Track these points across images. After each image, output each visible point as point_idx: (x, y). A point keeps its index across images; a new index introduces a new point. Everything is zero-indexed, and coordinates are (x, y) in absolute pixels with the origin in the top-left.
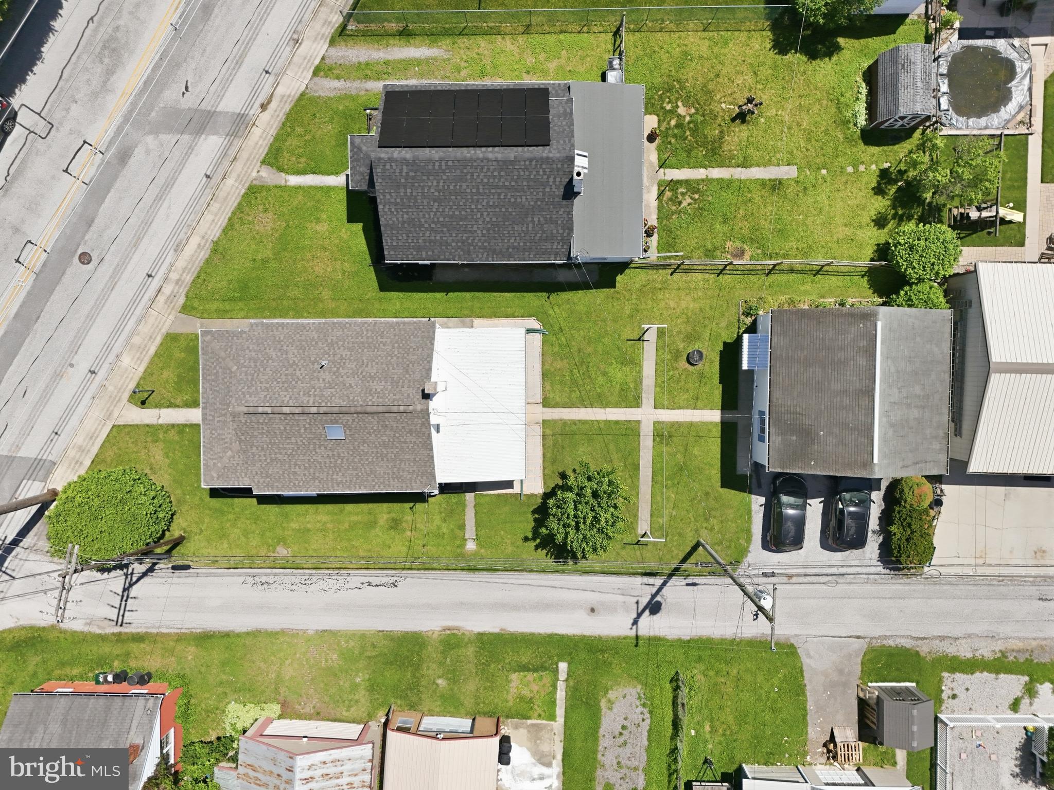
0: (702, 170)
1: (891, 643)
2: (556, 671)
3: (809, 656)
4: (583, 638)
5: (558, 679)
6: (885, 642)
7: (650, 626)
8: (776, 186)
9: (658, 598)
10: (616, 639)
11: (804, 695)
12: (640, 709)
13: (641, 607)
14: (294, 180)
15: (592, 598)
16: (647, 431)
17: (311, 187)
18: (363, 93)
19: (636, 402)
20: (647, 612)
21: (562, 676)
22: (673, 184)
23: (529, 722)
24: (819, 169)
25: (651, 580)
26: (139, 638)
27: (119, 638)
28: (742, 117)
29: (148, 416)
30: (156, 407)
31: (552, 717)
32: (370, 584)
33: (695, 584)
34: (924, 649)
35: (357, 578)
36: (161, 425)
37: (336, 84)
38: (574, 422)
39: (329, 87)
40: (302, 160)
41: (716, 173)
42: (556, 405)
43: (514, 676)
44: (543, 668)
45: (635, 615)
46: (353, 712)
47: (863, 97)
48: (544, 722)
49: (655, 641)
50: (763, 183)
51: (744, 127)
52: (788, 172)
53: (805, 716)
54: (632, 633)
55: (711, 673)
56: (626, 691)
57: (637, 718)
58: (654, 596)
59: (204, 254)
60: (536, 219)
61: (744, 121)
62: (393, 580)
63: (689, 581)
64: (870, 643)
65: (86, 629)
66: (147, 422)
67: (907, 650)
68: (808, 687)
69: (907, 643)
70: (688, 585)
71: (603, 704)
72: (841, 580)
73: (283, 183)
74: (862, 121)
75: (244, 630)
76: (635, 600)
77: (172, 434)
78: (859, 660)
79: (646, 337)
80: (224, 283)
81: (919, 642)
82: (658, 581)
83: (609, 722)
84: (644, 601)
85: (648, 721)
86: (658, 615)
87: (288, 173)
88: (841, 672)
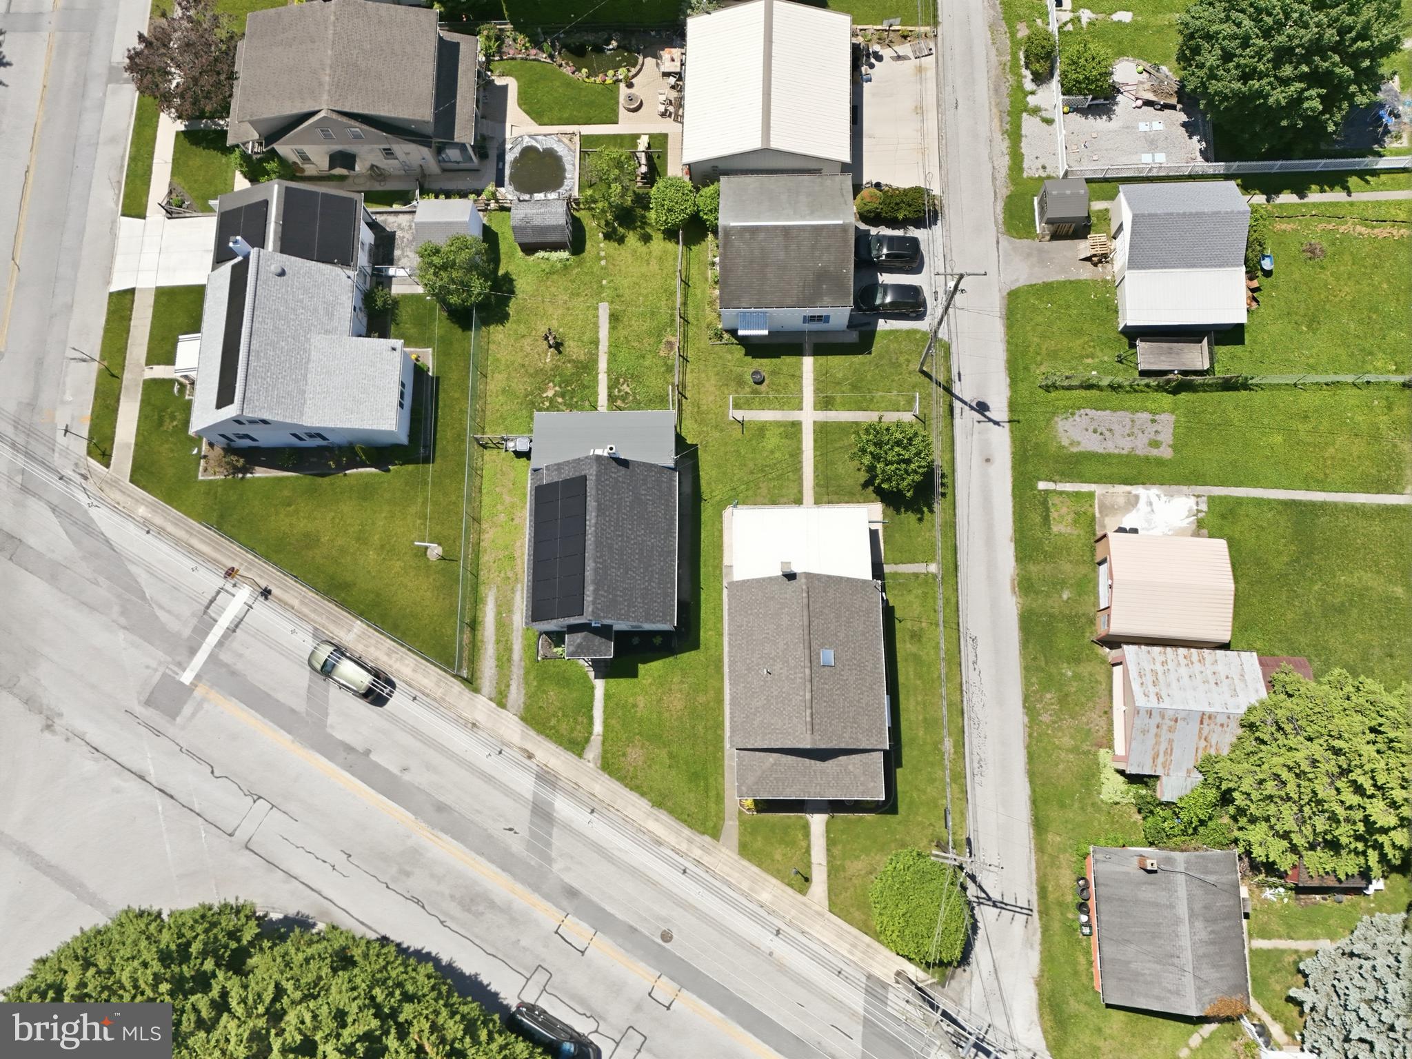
0: (600, 376)
1: (1001, 217)
2: (1047, 492)
3: (1017, 280)
4: (1014, 468)
5: (1055, 491)
6: (1000, 222)
7: (999, 410)
8: (614, 318)
9: (974, 404)
10: (1014, 439)
11: (1052, 283)
12: (1076, 417)
13: (982, 418)
14: (598, 728)
15: (976, 460)
16: (823, 416)
17: (604, 712)
18: (523, 664)
19: (797, 425)
20: (987, 413)
21: (1050, 486)
22: (611, 398)
23: (1097, 515)
24: (602, 286)
25: (957, 411)
26: (1043, 893)
27: (1044, 913)
28: (558, 346)
29: (819, 875)
30: (810, 867)
31: (1091, 495)
32: (974, 663)
33: (959, 374)
34: (1005, 192)
35: (969, 674)
36: (829, 862)
37: (513, 688)
38: (816, 477)
39: (516, 694)
40: (580, 719)
41: (603, 365)
42: (801, 492)
43: (1055, 529)
44: (1044, 503)
45: (991, 424)
46: (1101, 678)
47: (546, 254)
48: (1096, 501)
49: (1013, 406)
50: (613, 328)
51: (566, 344)
52: (604, 311)
53: (1071, 282)
54: (1007, 425)
55: (1039, 358)
56: (1061, 430)
57: (1085, 419)
58: (972, 408)
59: (664, 816)
60: (643, 492)
61: (562, 344)
62: (970, 641)
63: (955, 378)
64: (1002, 233)
65: (1038, 948)
66: (825, 876)
67: (1006, 205)
68: (1045, 280)
69: (1000, 205)
70: (960, 380)
71: (1074, 450)
72: (948, 257)
73: (600, 738)
74: (564, 255)
75: (1028, 785)
76: (976, 424)
77: (836, 851)
78: (1018, 241)
79: (740, 419)
80: (692, 795)
81: (999, 196)
82: (957, 405)
83: (1091, 444)
84: (978, 416)
85: (1088, 411)
86: (989, 404)
87: (591, 733)
88: (1029, 255)
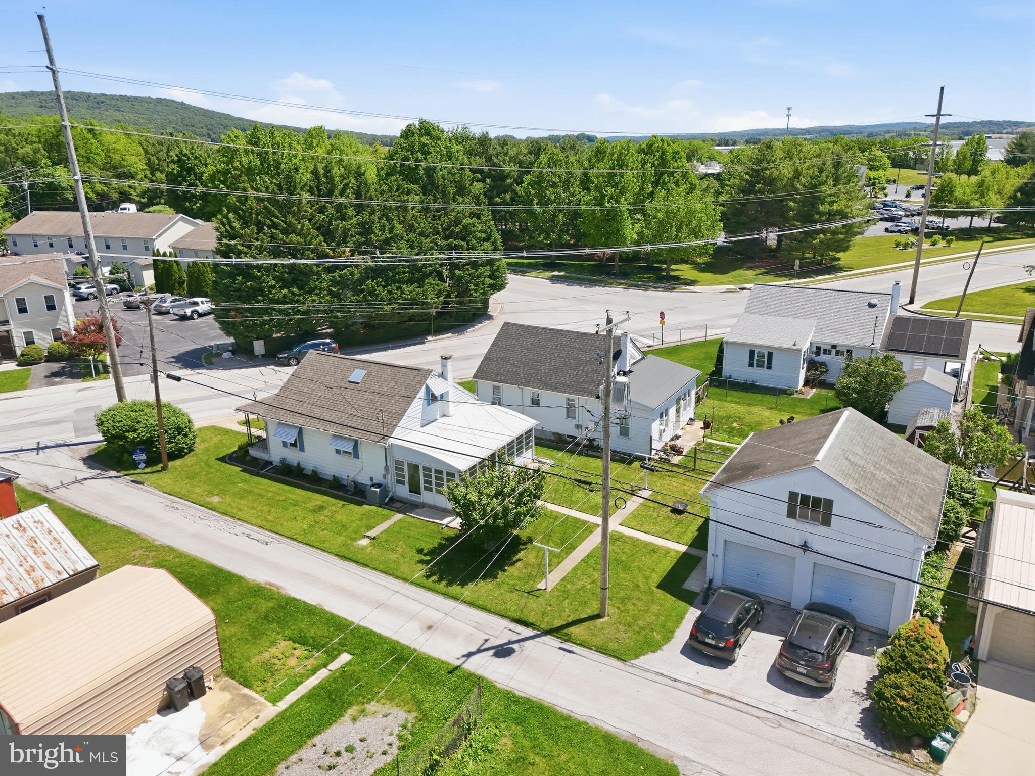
2: (332, 658)
5: (325, 666)
7: (483, 664)
9: (515, 646)
13: (487, 645)
20: (492, 652)
21: (335, 666)
23: (246, 691)
25: (519, 628)
31: (274, 701)
32: (248, 536)
33: (568, 651)
43: (283, 643)
45: (473, 649)
48: (262, 700)
56: (394, 711)
58: (511, 642)
62: (270, 540)
71: (352, 711)
72: (787, 724)
76: (486, 637)
82: (526, 632)
84: (496, 642)
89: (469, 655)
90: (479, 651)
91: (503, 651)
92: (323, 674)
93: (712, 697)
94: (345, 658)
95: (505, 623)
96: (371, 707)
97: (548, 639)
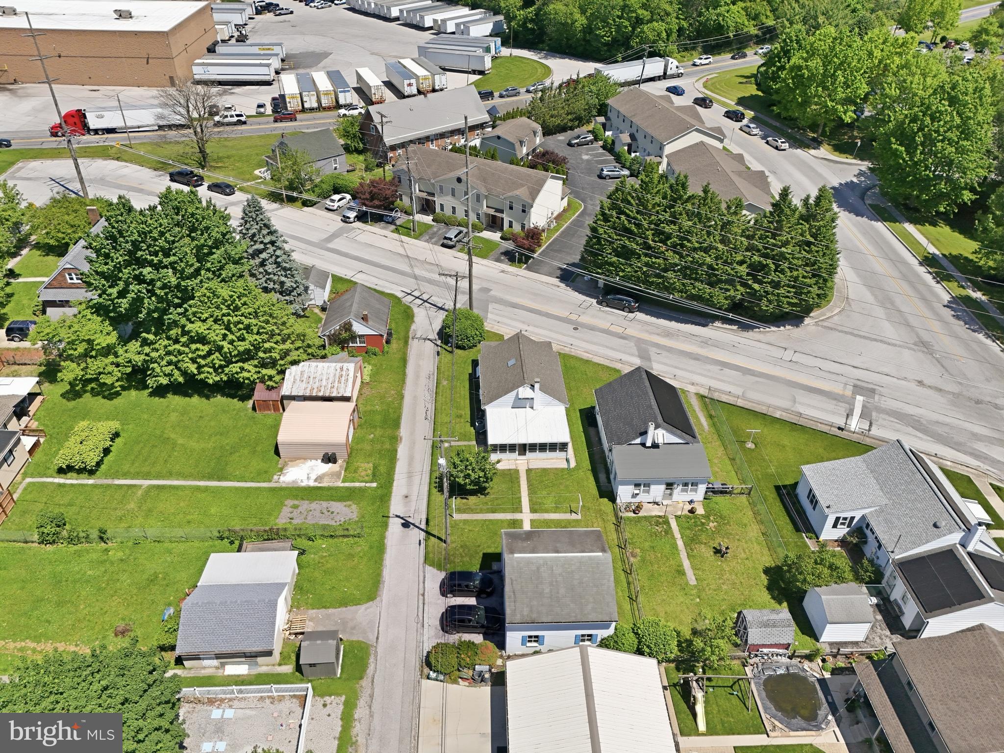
0: (679, 536)
1: (372, 660)
2: (372, 482)
3: (366, 609)
4: (391, 493)
5: (366, 483)
6: (372, 656)
7: (395, 525)
8: (681, 573)
9: (412, 527)
10: (388, 507)
11: (339, 607)
12: (343, 520)
13: (406, 519)
16: (517, 516)
19: (533, 510)
20: (403, 522)
21: (368, 485)
22: (667, 522)
23: (343, 471)
24: (699, 597)
25: (424, 522)
31: (344, 481)
32: (427, 410)
33: (420, 544)
34: (365, 683)
35: (431, 407)
38: (519, 482)
41: (680, 543)
42: (528, 475)
43: (371, 465)
44: (374, 475)
45: (402, 516)
48: (342, 478)
49: (385, 526)
50: (681, 565)
51: (712, 553)
52: (691, 579)
53: (325, 607)
54: (391, 515)
55: (361, 554)
56: (355, 513)
57: (337, 518)
58: (413, 524)
64: (372, 646)
65: (412, 328)
67: (365, 671)
68: (344, 609)
69: (370, 670)
70: (420, 540)
71: (349, 503)
72: (419, 625)
75: (407, 371)
76: (412, 516)
78: (361, 639)
79: (573, 514)
81: (370, 680)
83: (336, 506)
84: (410, 520)
85: (334, 524)
86: (401, 528)
88: (354, 628)
89: (397, 516)
90: (402, 518)
91: (406, 525)
92: (363, 484)
93: (421, 597)
94: (374, 485)
95: (424, 517)
96: (354, 507)
97: (423, 535)
